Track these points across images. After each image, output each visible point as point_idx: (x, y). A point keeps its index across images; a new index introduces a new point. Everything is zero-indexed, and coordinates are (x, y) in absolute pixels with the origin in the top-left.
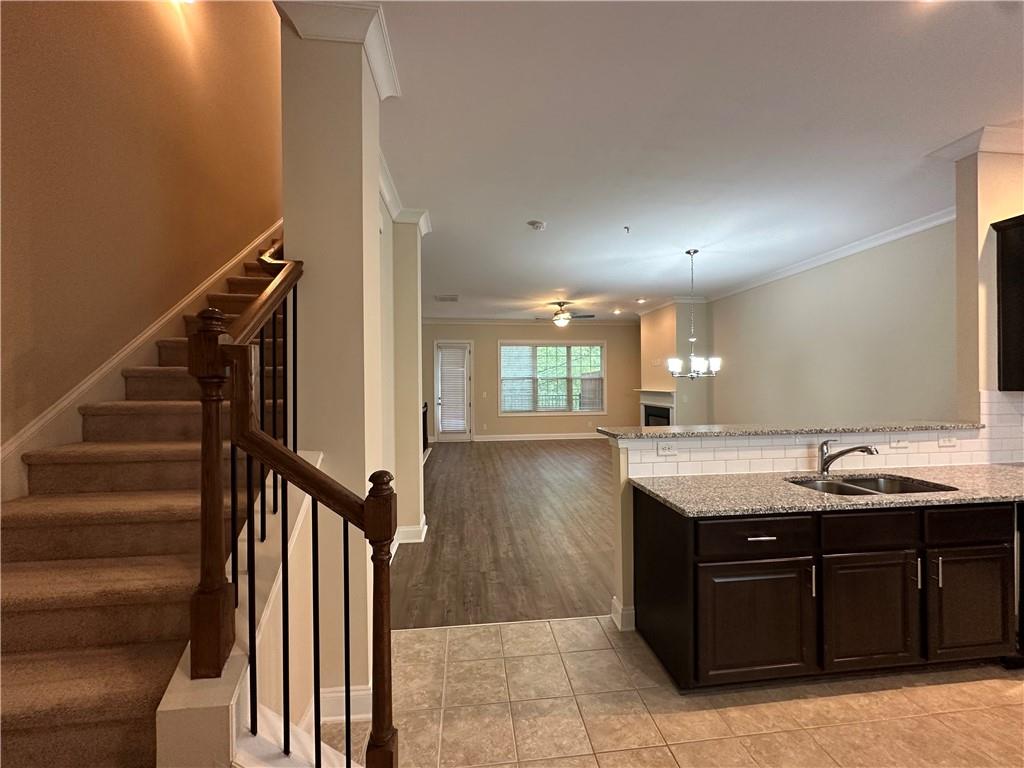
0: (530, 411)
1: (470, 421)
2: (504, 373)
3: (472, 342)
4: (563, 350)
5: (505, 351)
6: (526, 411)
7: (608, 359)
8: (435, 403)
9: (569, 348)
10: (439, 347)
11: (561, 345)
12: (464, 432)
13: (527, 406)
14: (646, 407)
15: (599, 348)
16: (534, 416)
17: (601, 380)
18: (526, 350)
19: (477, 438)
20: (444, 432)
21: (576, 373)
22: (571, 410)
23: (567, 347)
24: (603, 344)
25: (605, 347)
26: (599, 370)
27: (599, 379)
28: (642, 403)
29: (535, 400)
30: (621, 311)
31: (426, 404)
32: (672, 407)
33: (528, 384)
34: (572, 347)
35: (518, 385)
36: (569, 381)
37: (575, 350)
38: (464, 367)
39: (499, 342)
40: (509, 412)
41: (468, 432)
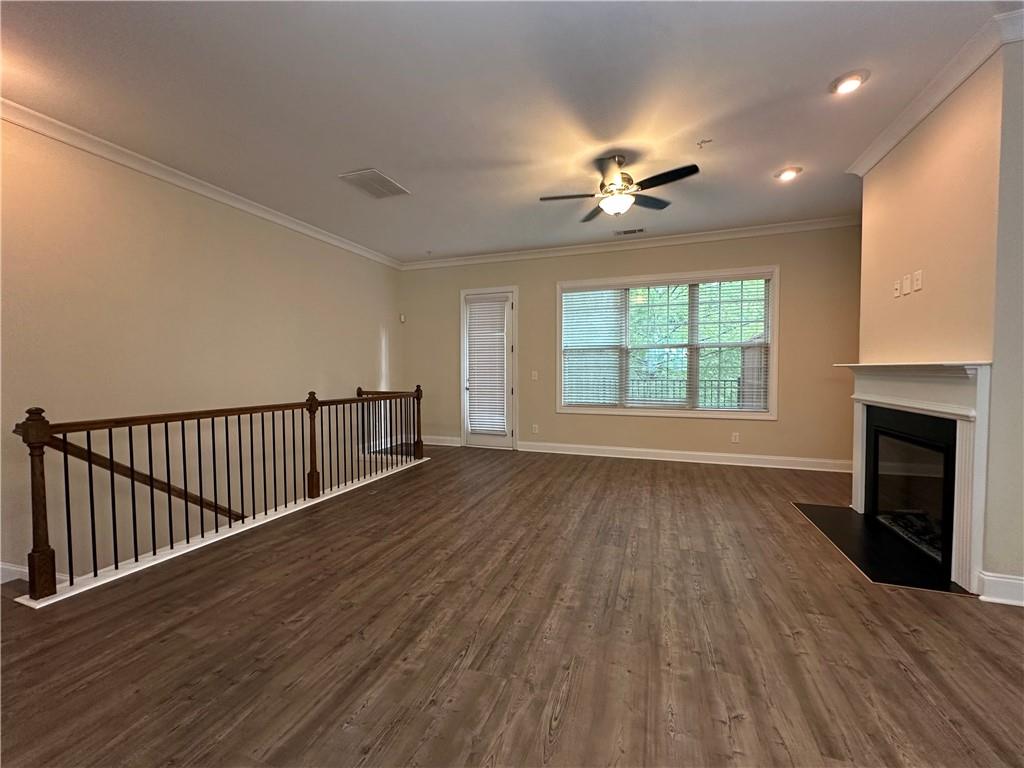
0: (612, 406)
1: (512, 417)
2: (567, 340)
3: (515, 288)
4: (682, 292)
5: (569, 301)
6: (604, 406)
7: (783, 308)
8: (461, 387)
9: (693, 287)
10: (468, 301)
11: (678, 283)
12: (502, 435)
13: (609, 397)
14: (872, 411)
15: (761, 283)
17: (765, 348)
18: (607, 297)
19: (523, 446)
20: (474, 433)
21: (706, 335)
22: (694, 407)
23: (690, 286)
24: (772, 273)
25: (776, 280)
26: (760, 329)
27: (760, 346)
28: (859, 401)
29: (623, 387)
30: (799, 170)
31: (418, 387)
32: (967, 419)
33: (612, 358)
34: (701, 286)
35: (591, 360)
36: (693, 350)
37: (706, 291)
38: (502, 331)
39: (558, 287)
40: (575, 406)
41: (509, 435)
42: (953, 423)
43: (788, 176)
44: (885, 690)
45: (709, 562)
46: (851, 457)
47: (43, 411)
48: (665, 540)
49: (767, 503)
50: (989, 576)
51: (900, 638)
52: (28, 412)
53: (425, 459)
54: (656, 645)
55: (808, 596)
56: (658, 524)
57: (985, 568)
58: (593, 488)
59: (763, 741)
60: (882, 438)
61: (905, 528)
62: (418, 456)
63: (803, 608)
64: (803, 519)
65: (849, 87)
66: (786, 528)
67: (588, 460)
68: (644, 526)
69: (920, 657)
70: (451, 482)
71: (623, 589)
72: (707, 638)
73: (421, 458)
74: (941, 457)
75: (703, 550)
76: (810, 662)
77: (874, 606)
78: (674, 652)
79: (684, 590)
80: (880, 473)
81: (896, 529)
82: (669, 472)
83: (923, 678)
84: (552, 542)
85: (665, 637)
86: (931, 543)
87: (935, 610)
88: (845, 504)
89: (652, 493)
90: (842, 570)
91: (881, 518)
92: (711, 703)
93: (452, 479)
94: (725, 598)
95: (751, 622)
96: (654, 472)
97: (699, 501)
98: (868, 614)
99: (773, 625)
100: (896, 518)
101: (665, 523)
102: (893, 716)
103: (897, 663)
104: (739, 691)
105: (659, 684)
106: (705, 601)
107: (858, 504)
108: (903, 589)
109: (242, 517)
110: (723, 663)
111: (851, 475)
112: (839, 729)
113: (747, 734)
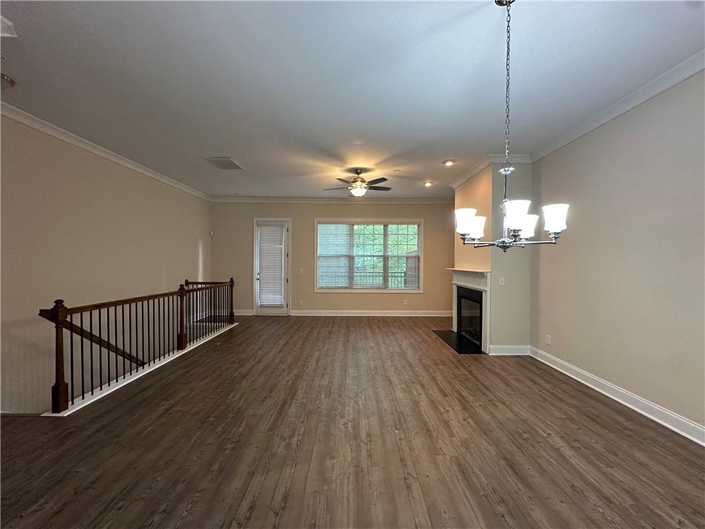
0: (346, 288)
1: (286, 297)
2: (320, 251)
3: (290, 220)
4: (380, 228)
5: (322, 229)
6: (340, 288)
7: (424, 236)
8: (255, 279)
9: (386, 226)
10: (258, 225)
11: (378, 223)
12: (281, 307)
13: (343, 282)
14: (459, 288)
15: (416, 226)
16: (348, 293)
17: (418, 258)
18: (343, 228)
19: (294, 313)
20: (262, 306)
21: (392, 251)
22: (386, 288)
23: (384, 225)
24: (420, 222)
25: (422, 226)
26: (415, 248)
27: (415, 257)
28: (454, 284)
29: (351, 277)
30: (432, 183)
31: (232, 279)
32: (485, 291)
33: (344, 262)
34: (389, 226)
35: (334, 262)
36: (385, 258)
37: (391, 228)
38: (281, 244)
39: (316, 221)
40: (326, 288)
41: (285, 306)
42: (482, 292)
43: (428, 185)
44: (459, 381)
45: (402, 354)
46: (452, 309)
47: (63, 301)
48: (383, 349)
49: (421, 331)
50: (492, 346)
51: (465, 368)
52: (55, 302)
53: (236, 324)
54: (390, 381)
55: (438, 361)
56: (378, 344)
57: (491, 344)
58: (343, 332)
59: (428, 397)
60: (463, 300)
61: (470, 335)
62: (232, 323)
63: (437, 364)
64: (434, 336)
65: (449, 164)
66: (429, 340)
67: (334, 318)
68: (373, 345)
69: (470, 372)
70: (262, 335)
71: (372, 368)
72: (407, 377)
73: (233, 324)
74: (479, 305)
75: (399, 351)
76: (439, 378)
77: (458, 361)
78: (397, 382)
79: (395, 365)
80: (462, 315)
81: (468, 336)
82: (376, 321)
83: (470, 376)
84: (334, 355)
85: (393, 379)
86: (477, 339)
87: (476, 360)
88: (450, 329)
89: (372, 332)
90: (449, 352)
91: (462, 333)
92: (411, 392)
93: (262, 333)
94: (411, 365)
95: (421, 371)
96: (370, 322)
97: (393, 333)
98: (457, 363)
99: (427, 370)
100: (467, 332)
101: (381, 342)
102: (462, 386)
103: (464, 375)
104: (419, 388)
105: (394, 391)
106: (404, 367)
107: (455, 329)
108: (468, 355)
109: (143, 364)
110: (413, 382)
111: (452, 317)
112: (448, 391)
113: (423, 396)
